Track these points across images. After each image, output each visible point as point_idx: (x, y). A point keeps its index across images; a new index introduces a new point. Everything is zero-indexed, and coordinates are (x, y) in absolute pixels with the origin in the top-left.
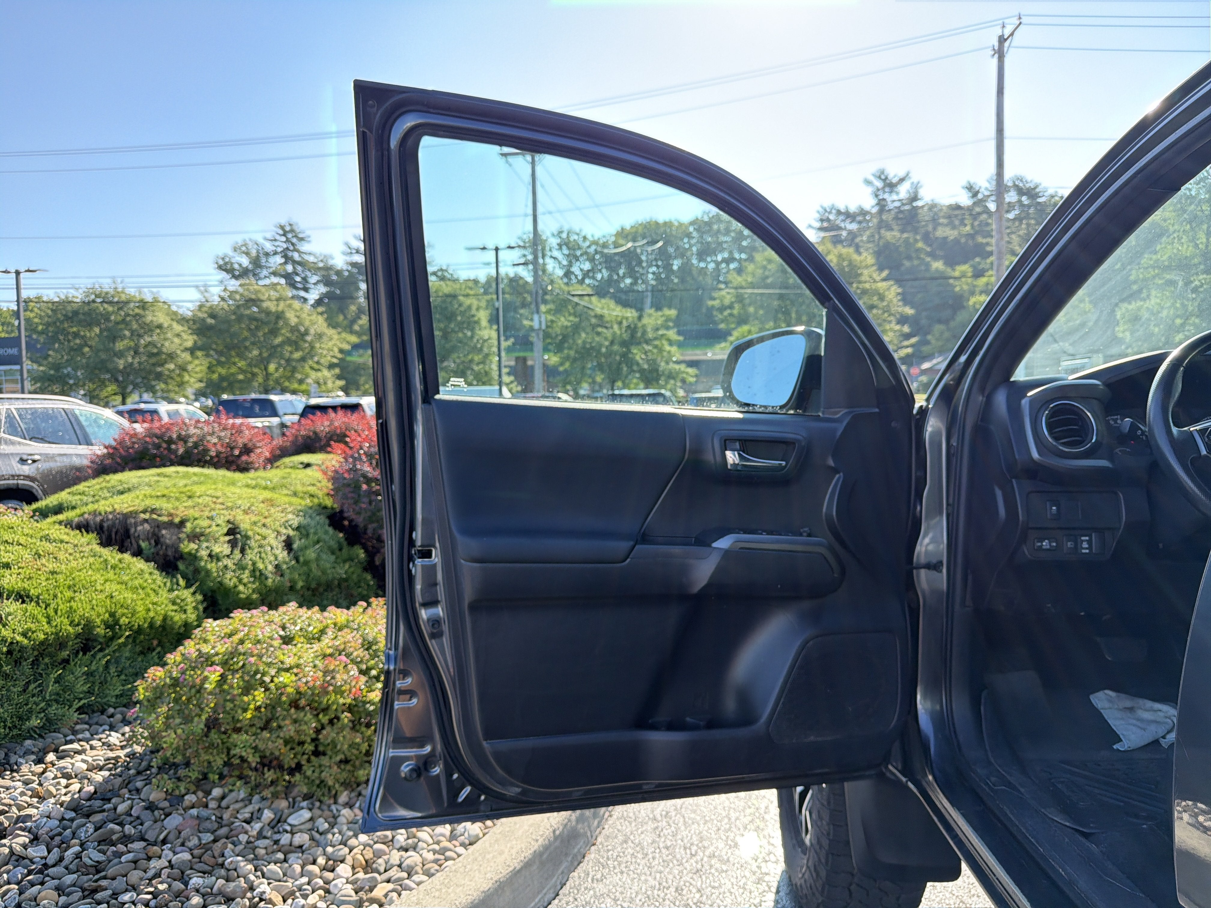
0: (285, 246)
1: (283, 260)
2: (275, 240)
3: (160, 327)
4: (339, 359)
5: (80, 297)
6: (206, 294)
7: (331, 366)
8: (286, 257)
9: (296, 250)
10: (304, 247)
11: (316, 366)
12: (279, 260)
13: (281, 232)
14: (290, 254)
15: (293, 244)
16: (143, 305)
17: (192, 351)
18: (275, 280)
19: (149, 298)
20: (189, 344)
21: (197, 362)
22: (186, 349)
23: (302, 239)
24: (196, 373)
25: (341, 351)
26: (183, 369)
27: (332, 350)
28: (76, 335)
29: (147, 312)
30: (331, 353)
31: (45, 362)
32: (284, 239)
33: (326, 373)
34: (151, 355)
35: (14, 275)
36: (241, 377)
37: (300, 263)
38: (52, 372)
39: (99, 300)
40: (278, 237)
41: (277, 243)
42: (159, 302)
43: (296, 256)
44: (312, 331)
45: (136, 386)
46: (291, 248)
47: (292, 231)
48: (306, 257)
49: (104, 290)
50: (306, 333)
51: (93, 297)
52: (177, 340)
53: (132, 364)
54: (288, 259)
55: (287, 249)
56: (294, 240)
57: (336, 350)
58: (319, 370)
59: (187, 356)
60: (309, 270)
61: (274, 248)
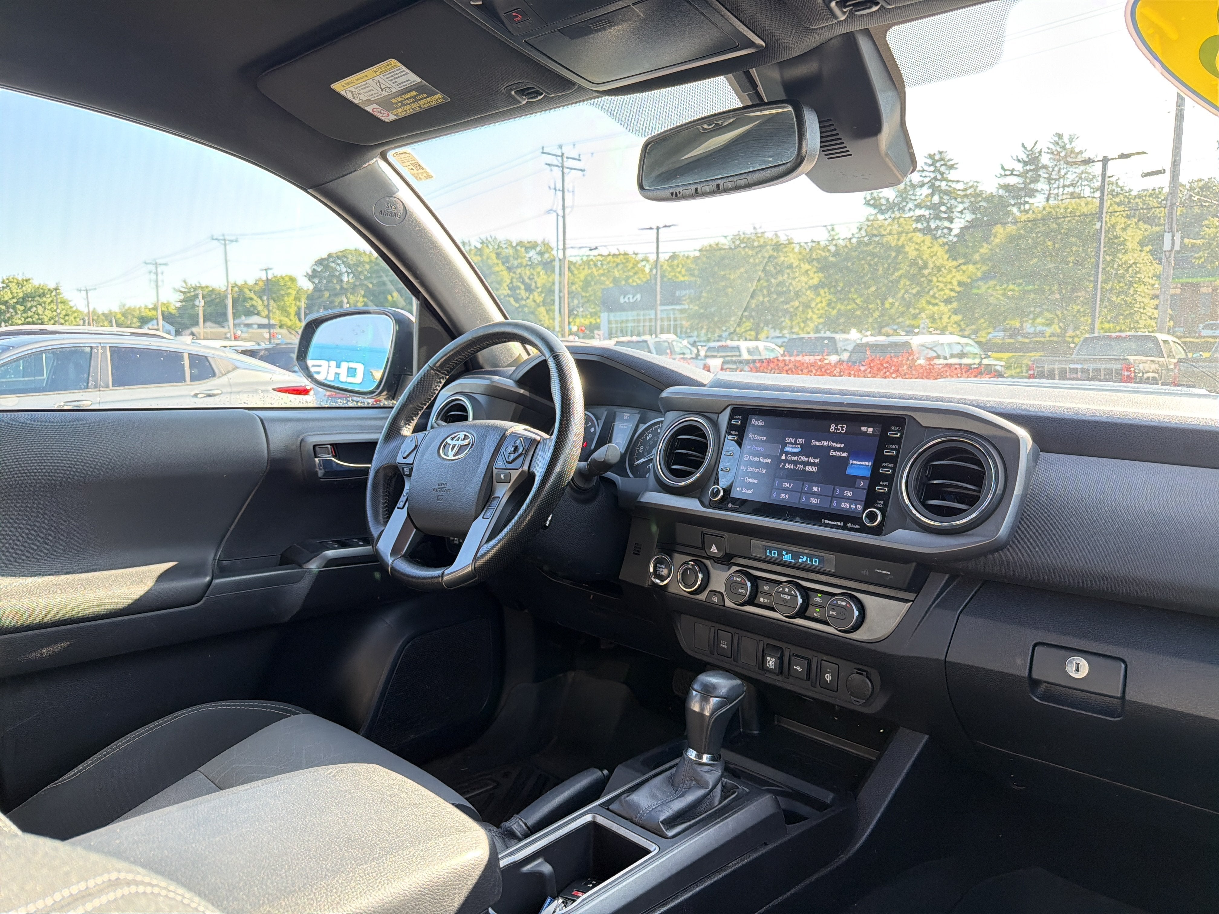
0: (932, 175)
1: (930, 191)
2: (924, 171)
3: (790, 266)
4: (958, 292)
5: (728, 244)
6: (833, 233)
7: (948, 301)
8: (932, 186)
9: (943, 179)
10: (952, 175)
11: (933, 301)
12: (926, 191)
13: (930, 161)
14: (937, 183)
15: (942, 174)
16: (778, 247)
17: (815, 288)
18: (919, 212)
19: (783, 239)
20: (816, 281)
21: (819, 299)
22: (810, 287)
23: (952, 167)
24: (818, 310)
25: (960, 284)
26: (807, 306)
27: (950, 283)
28: (724, 278)
29: (780, 254)
30: (949, 286)
31: (697, 303)
32: (932, 169)
33: (943, 307)
34: (780, 294)
35: (655, 231)
36: (858, 313)
37: (946, 193)
38: (702, 311)
39: (743, 245)
40: (926, 168)
41: (924, 174)
42: (793, 243)
43: (943, 185)
44: (931, 265)
45: (767, 324)
46: (939, 177)
47: (942, 159)
48: (954, 185)
49: (747, 236)
50: (925, 266)
51: (738, 242)
52: (804, 279)
53: (763, 302)
54: (935, 190)
55: (935, 178)
56: (943, 169)
57: (955, 283)
58: (936, 304)
59: (810, 294)
60: (956, 199)
61: (921, 179)
